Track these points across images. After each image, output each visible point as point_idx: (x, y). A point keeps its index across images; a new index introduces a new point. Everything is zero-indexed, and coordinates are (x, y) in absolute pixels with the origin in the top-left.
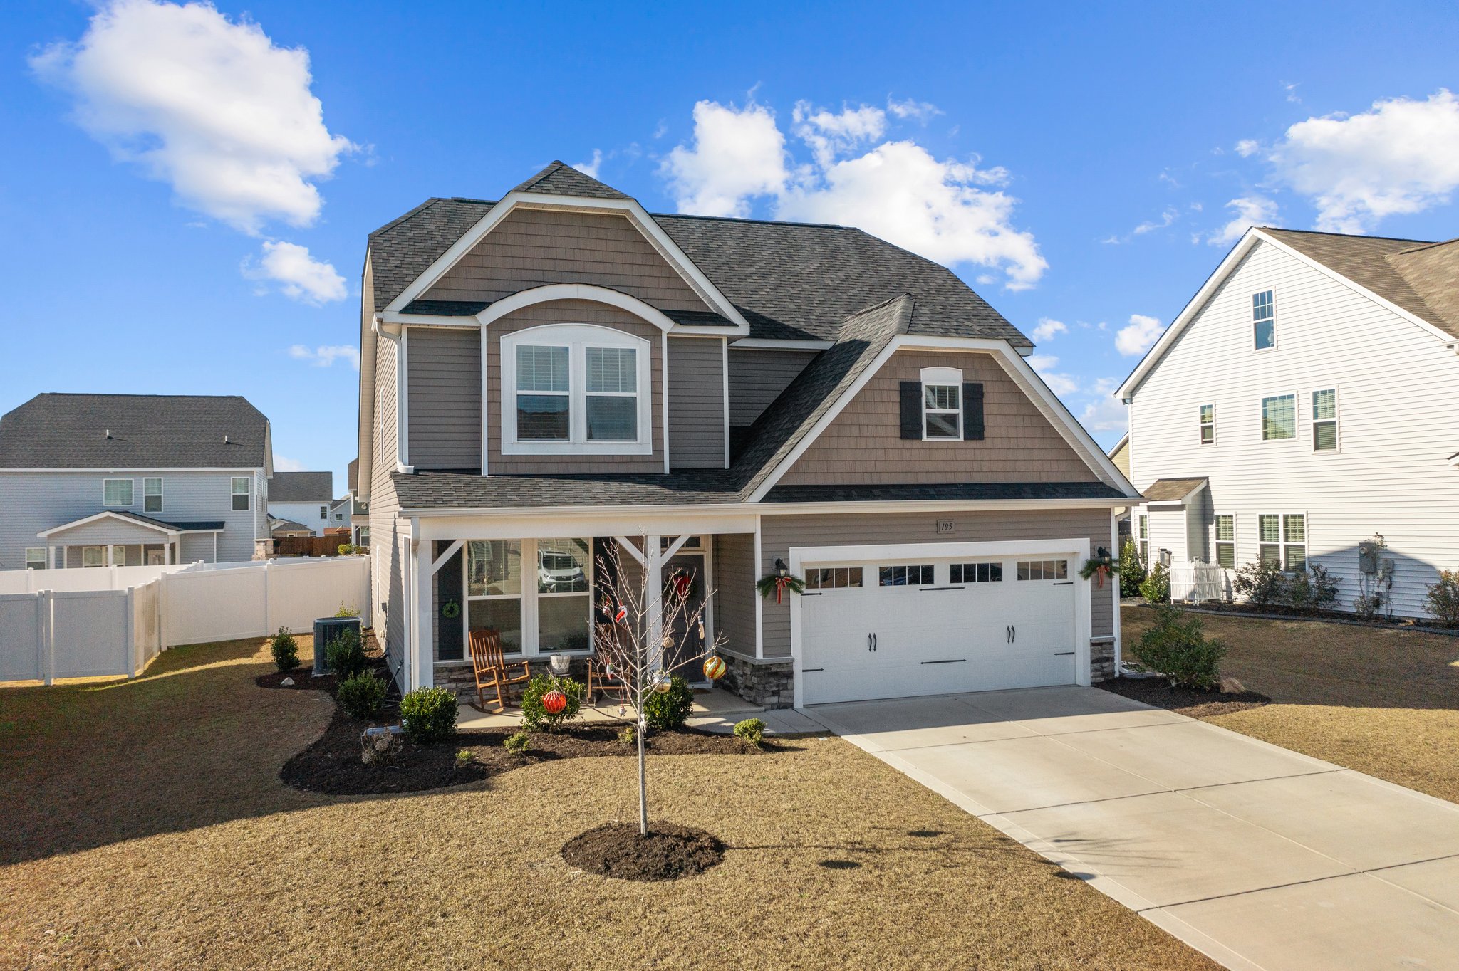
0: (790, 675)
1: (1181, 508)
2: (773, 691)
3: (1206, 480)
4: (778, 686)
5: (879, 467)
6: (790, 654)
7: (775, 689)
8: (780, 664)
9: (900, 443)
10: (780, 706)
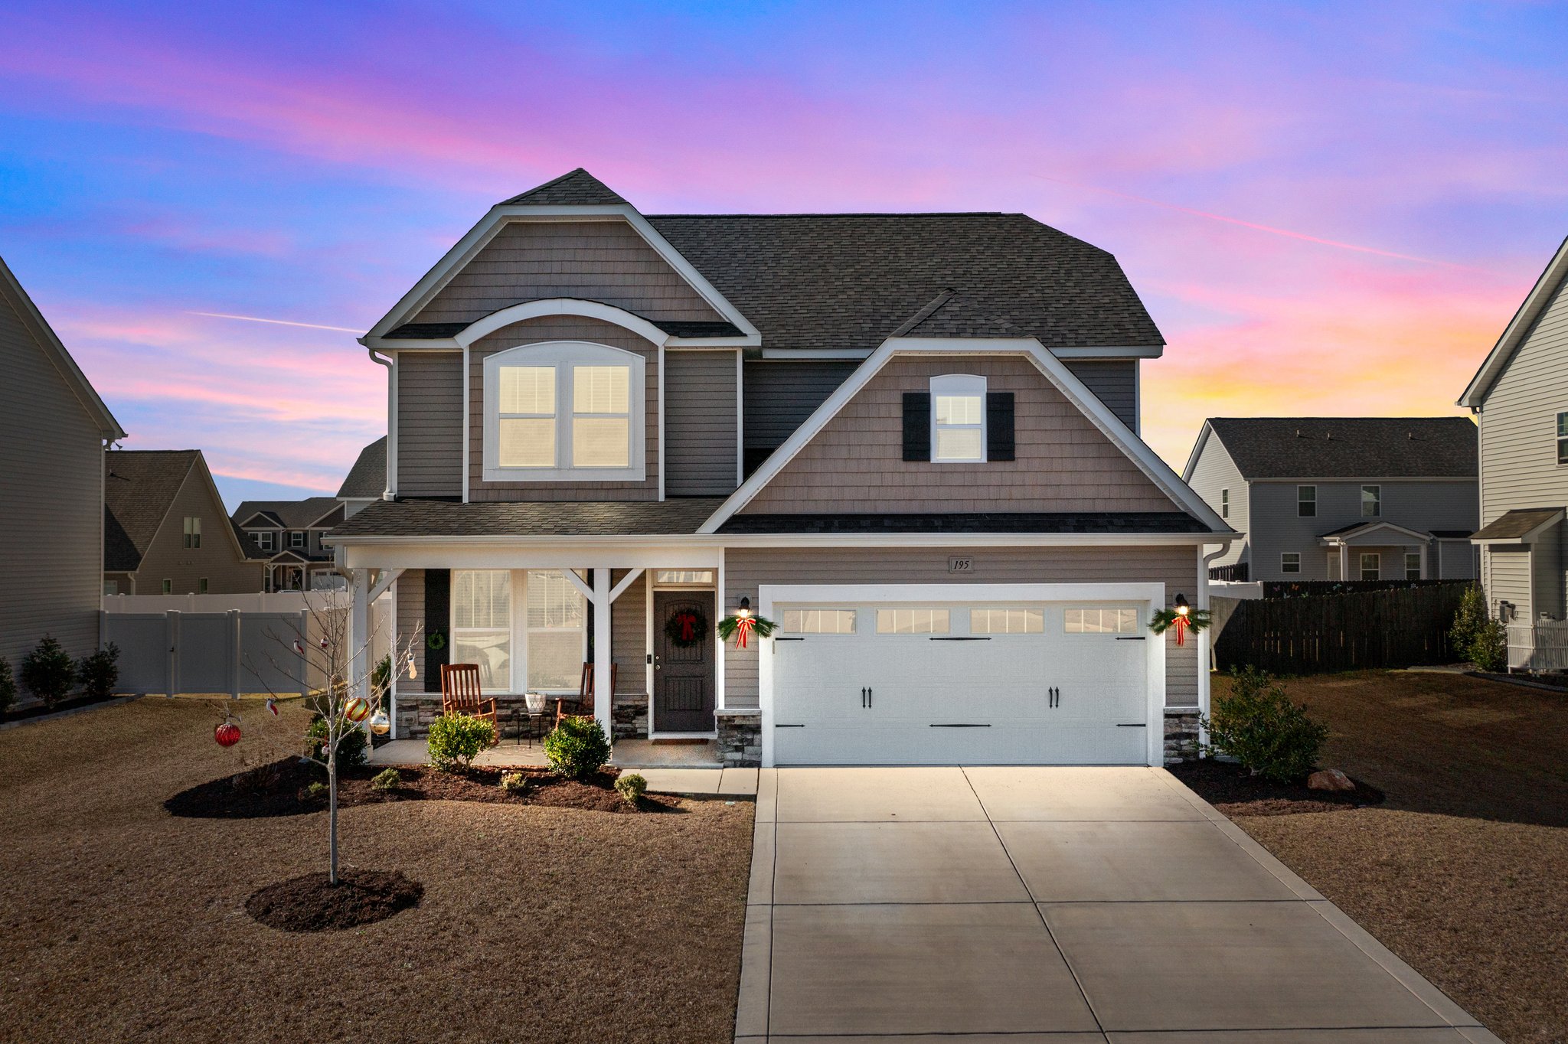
0: (757, 729)
1: (1523, 548)
2: (736, 747)
3: (1562, 512)
4: (741, 741)
5: (873, 494)
6: (757, 706)
7: (738, 744)
8: (744, 716)
9: (903, 466)
10: (743, 764)
